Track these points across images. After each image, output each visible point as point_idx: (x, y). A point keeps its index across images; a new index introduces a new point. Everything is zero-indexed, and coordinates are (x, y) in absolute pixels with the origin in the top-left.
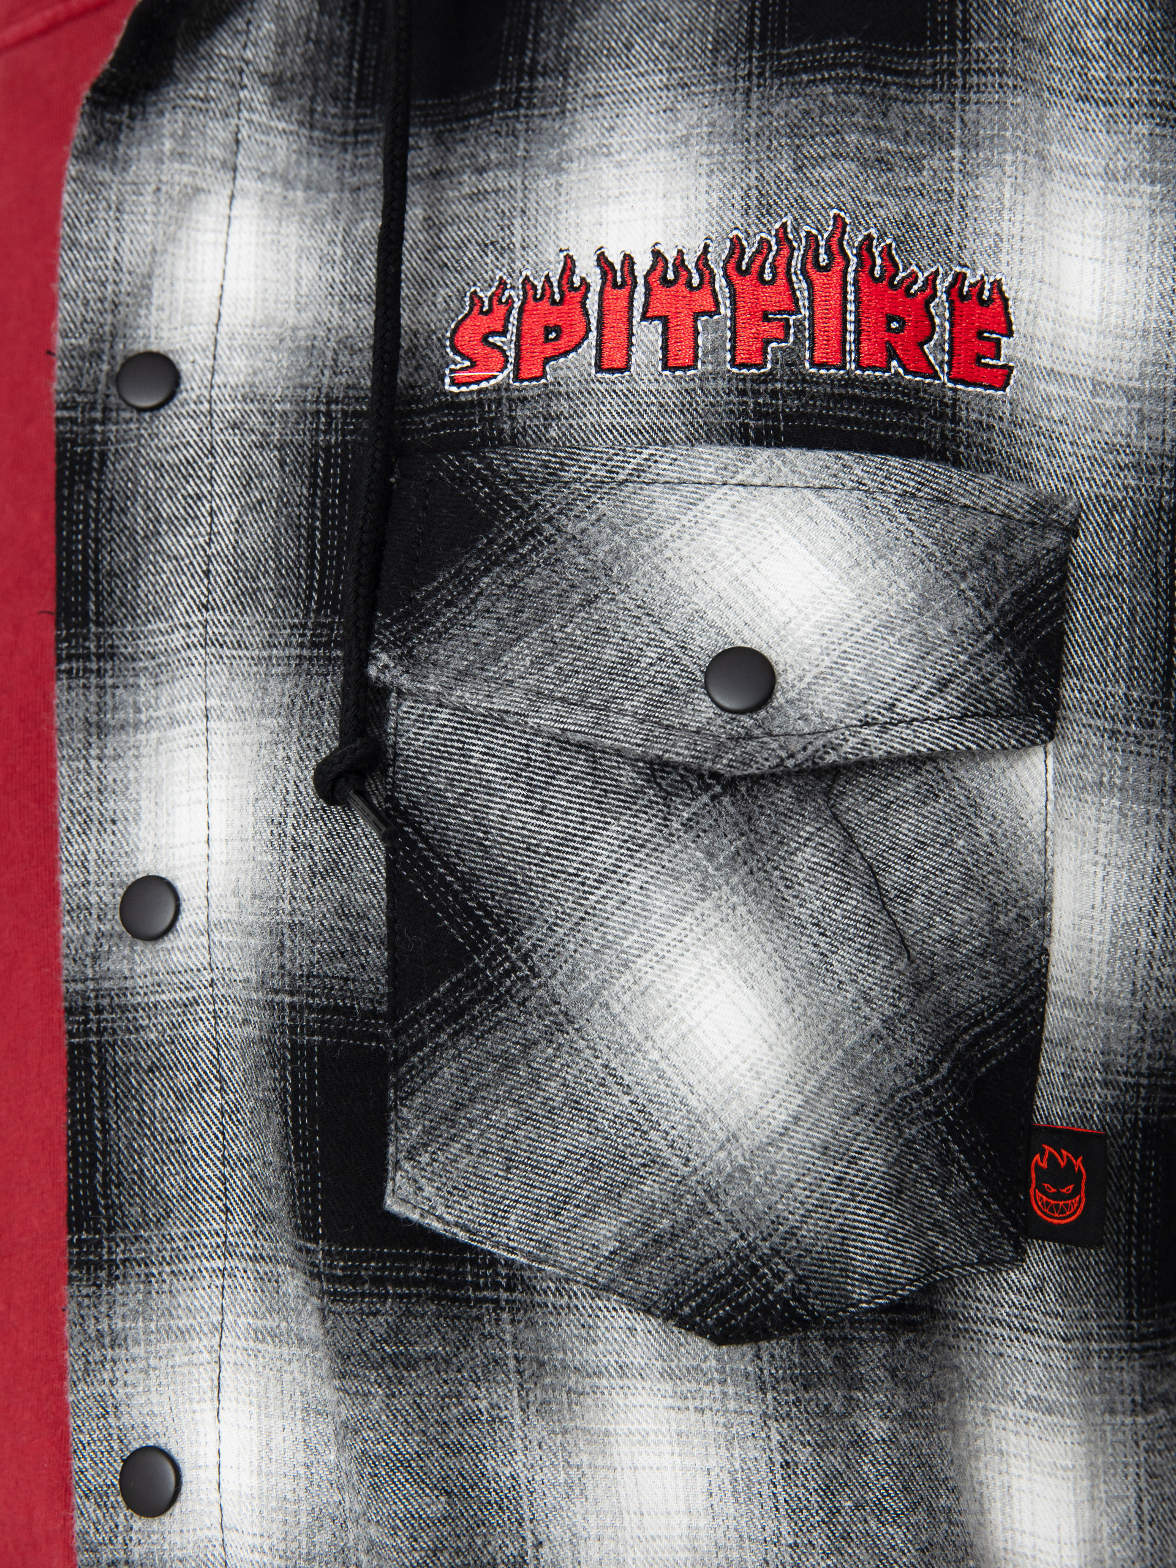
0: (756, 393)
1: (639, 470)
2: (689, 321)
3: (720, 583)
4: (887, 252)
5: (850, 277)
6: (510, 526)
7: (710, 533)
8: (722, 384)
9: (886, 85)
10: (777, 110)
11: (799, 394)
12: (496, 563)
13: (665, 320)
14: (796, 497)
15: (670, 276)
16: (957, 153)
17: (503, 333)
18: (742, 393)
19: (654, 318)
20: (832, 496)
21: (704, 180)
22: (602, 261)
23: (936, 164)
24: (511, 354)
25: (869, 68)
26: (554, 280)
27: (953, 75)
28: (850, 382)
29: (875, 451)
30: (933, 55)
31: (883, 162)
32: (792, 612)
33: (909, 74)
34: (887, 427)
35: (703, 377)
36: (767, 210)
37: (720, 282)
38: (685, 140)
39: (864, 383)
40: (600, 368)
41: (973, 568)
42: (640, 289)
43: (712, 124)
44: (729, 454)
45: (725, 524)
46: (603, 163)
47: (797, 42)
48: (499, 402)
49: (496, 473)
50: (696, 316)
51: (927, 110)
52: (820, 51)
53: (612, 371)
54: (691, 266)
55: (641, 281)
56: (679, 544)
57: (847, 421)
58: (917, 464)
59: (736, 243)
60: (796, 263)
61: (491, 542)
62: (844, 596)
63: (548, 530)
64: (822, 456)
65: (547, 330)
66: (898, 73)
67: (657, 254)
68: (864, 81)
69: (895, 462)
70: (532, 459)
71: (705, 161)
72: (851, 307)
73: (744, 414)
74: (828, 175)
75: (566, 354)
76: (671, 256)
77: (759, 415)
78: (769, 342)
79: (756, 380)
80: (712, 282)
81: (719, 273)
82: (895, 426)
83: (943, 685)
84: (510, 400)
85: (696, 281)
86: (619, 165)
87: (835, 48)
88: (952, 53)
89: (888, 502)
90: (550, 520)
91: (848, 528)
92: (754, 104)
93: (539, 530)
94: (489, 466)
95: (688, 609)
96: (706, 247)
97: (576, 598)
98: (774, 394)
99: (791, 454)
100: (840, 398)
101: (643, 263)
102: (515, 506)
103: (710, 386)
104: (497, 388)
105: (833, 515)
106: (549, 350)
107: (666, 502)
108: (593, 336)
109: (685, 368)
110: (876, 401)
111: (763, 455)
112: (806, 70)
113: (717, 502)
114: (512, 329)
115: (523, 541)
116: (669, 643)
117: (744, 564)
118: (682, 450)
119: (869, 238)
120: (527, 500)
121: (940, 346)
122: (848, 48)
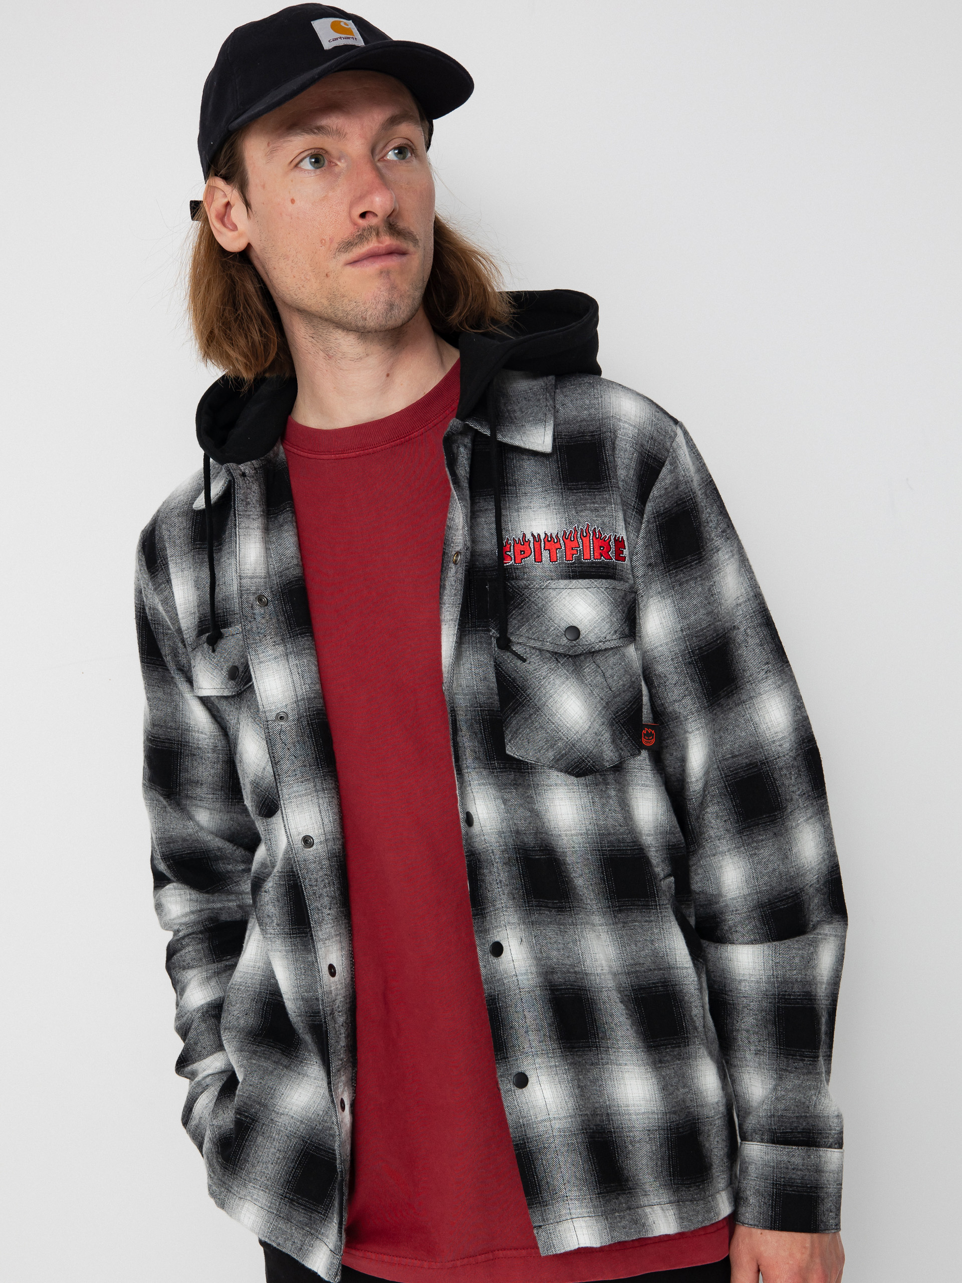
0: (572, 567)
1: (547, 586)
2: (555, 551)
3: (567, 612)
4: (599, 531)
5: (591, 538)
6: (518, 599)
7: (564, 600)
8: (563, 565)
9: (594, 492)
10: (570, 499)
11: (581, 567)
12: (516, 607)
13: (549, 550)
14: (582, 590)
15: (549, 539)
16: (613, 506)
17: (510, 551)
18: (568, 567)
19: (546, 550)
20: (590, 590)
21: (555, 516)
22: (533, 535)
23: (609, 508)
24: (513, 557)
25: (590, 489)
26: (521, 539)
27: (609, 487)
28: (593, 563)
29: (599, 578)
30: (603, 483)
31: (596, 510)
32: (583, 617)
33: (599, 489)
34: (602, 572)
35: (559, 564)
36: (571, 523)
37: (561, 541)
38: (549, 505)
39: (595, 563)
40: (535, 562)
41: (621, 604)
42: (543, 542)
43: (554, 501)
44: (566, 582)
45: (567, 598)
46: (530, 510)
47: (572, 482)
48: (511, 568)
49: (513, 586)
50: (557, 549)
51: (605, 496)
52: (578, 485)
53: (538, 562)
54: (554, 537)
55: (542, 540)
56: (557, 603)
57: (592, 572)
58: (609, 581)
59: (564, 531)
60: (579, 535)
61: (514, 602)
62: (594, 613)
63: (527, 600)
64: (587, 581)
65: (521, 551)
66: (597, 489)
67: (546, 534)
68: (589, 492)
69: (604, 581)
70: (522, 583)
71: (555, 511)
72: (592, 545)
73: (569, 572)
74: (584, 514)
75: (527, 557)
76: (549, 534)
77: (572, 572)
78: (573, 555)
79: (571, 564)
80: (560, 541)
81: (561, 539)
82: (604, 572)
83: (616, 632)
84: (514, 568)
85: (556, 541)
86: (534, 511)
87: (581, 485)
88: (608, 482)
89: (603, 590)
90: (527, 597)
91: (594, 597)
92: (564, 496)
93: (525, 600)
94: (512, 584)
95: (560, 618)
96: (558, 533)
97: (535, 616)
98: (575, 567)
99: (580, 581)
100: (590, 567)
101: (542, 536)
102: (519, 594)
103: (561, 566)
104: (511, 565)
105: (590, 594)
106: (522, 556)
107: (553, 593)
108: (533, 553)
109: (555, 562)
110: (599, 567)
111: (574, 581)
112: (575, 490)
113: (565, 593)
114: (512, 551)
115: (522, 603)
116: (556, 626)
117: (571, 607)
118: (556, 581)
119: (595, 528)
120: (521, 592)
121: (613, 552)
122: (584, 484)
